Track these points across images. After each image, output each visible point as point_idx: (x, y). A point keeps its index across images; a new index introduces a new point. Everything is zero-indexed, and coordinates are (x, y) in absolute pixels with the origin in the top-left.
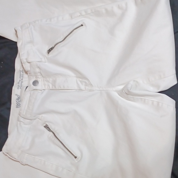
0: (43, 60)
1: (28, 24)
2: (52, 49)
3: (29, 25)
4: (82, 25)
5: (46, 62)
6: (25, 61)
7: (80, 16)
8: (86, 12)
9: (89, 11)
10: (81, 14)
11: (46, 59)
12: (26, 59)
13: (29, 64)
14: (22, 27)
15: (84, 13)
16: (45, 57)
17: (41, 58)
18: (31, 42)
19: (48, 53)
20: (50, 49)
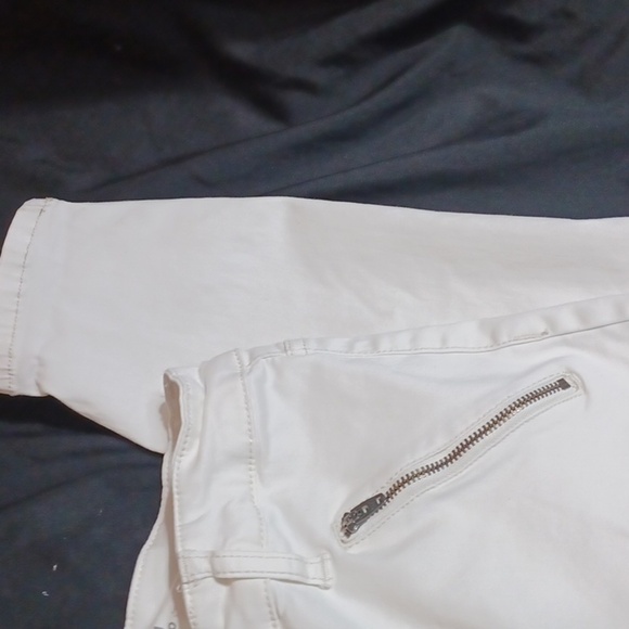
0: (313, 572)
1: (246, 359)
2: (373, 505)
3: (253, 358)
4: (563, 384)
5: (326, 588)
6: (204, 565)
7: (545, 333)
8: (582, 313)
9: (605, 314)
10: (551, 322)
11: (329, 565)
12: (213, 556)
13: (223, 590)
14: (206, 370)
15: (569, 321)
16: (328, 556)
17: (301, 560)
18: (253, 456)
19: (349, 531)
20: (358, 509)
